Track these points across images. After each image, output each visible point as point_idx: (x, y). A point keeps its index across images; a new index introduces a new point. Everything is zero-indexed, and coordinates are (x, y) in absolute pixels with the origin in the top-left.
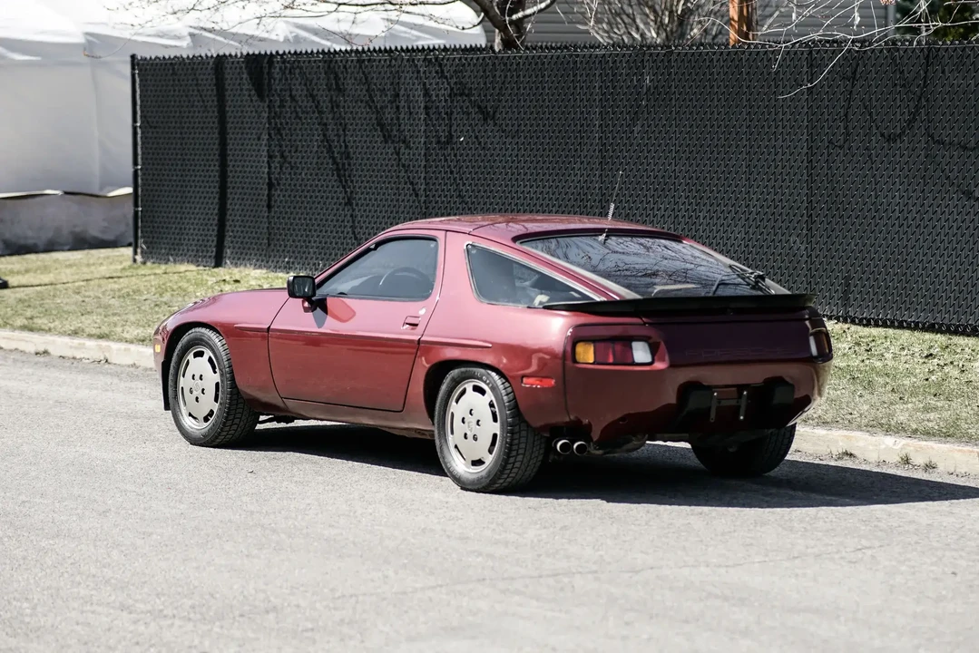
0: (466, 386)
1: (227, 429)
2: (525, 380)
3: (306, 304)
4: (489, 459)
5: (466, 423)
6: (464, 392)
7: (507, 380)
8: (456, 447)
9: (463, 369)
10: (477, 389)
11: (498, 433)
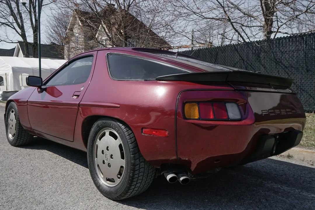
0: (106, 131)
1: (19, 139)
2: (144, 130)
3: (39, 90)
4: (118, 181)
5: (105, 154)
6: (104, 135)
7: (130, 129)
8: (98, 165)
9: (104, 121)
10: (111, 134)
11: (124, 166)
